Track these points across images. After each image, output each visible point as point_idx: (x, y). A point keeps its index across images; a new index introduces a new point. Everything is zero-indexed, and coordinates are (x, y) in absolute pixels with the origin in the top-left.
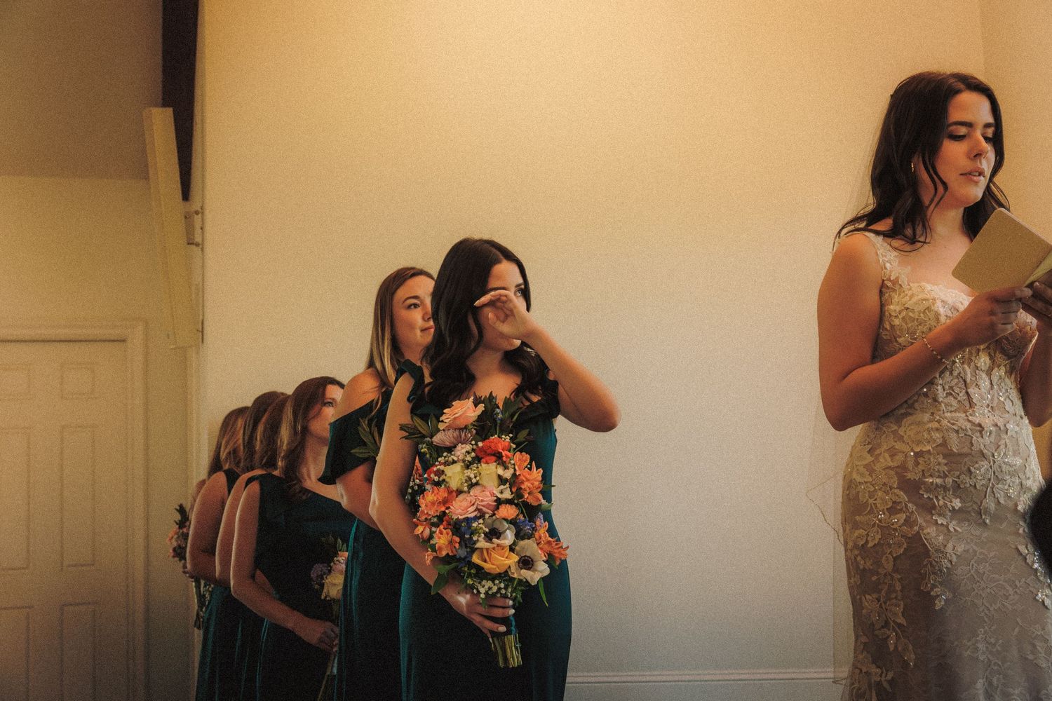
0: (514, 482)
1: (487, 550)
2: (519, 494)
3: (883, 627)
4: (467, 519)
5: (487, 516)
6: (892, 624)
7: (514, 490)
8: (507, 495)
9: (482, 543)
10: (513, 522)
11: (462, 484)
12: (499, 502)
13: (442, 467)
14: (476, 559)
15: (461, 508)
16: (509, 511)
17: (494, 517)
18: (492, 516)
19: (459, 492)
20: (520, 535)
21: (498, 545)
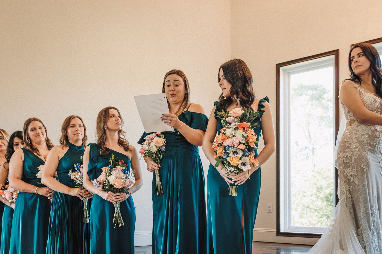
0: (246, 138)
1: (233, 157)
2: (247, 142)
3: (350, 176)
4: (228, 146)
5: (235, 147)
6: (352, 175)
7: (246, 140)
8: (244, 142)
9: (231, 155)
10: (243, 151)
11: (230, 135)
12: (240, 143)
13: (226, 129)
14: (228, 159)
15: (227, 143)
16: (242, 147)
17: (237, 148)
18: (236, 147)
19: (229, 138)
20: (244, 155)
21: (236, 157)
